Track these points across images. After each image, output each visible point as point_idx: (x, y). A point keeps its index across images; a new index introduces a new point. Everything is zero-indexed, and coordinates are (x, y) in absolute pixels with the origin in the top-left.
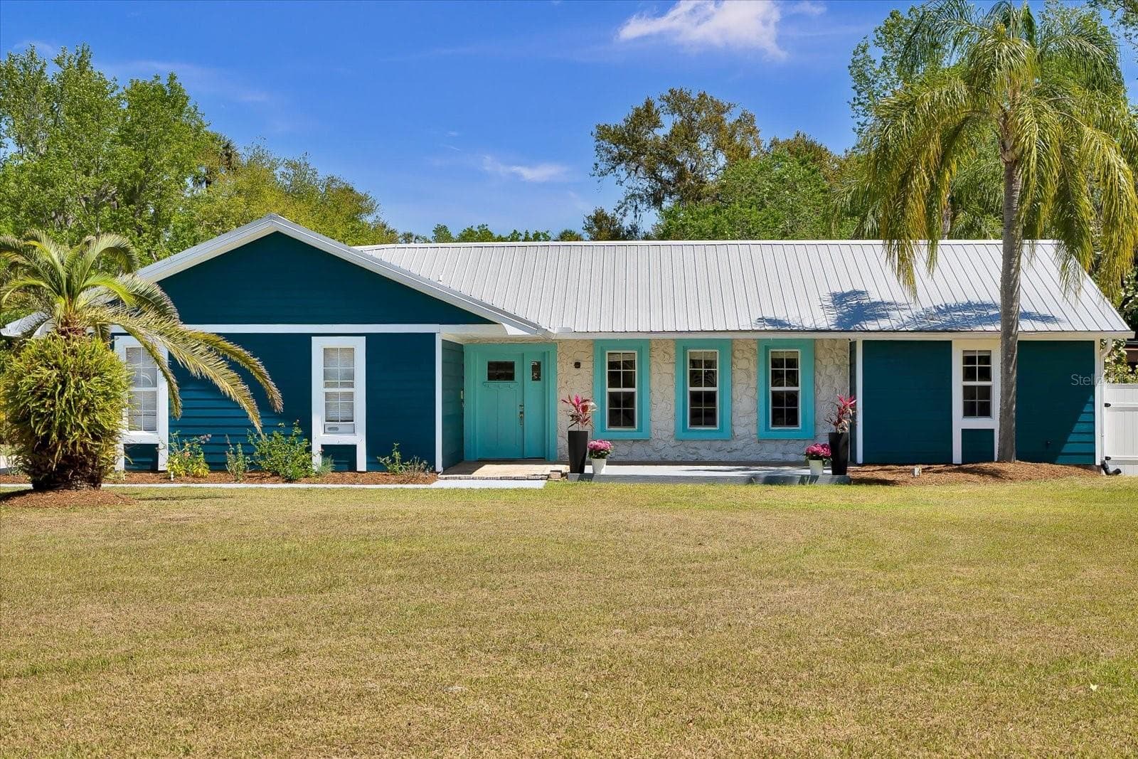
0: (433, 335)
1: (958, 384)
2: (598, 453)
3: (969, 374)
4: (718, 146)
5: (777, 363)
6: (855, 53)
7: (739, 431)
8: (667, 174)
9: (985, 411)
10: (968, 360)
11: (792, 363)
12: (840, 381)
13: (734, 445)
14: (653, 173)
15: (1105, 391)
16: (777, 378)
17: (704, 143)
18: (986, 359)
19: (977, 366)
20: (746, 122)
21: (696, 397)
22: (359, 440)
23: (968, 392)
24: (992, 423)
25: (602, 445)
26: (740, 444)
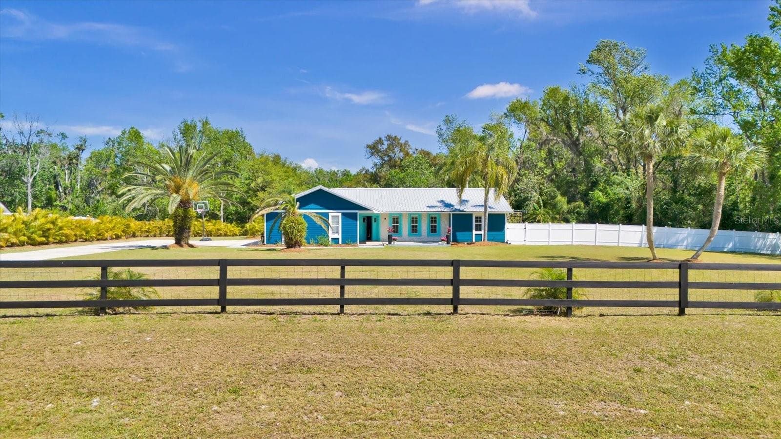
0: (357, 213)
1: (474, 223)
2: (395, 240)
3: (476, 221)
4: (401, 151)
5: (432, 218)
6: (438, 127)
7: (423, 234)
8: (386, 159)
9: (480, 230)
10: (476, 218)
11: (435, 218)
12: (447, 223)
13: (421, 237)
14: (382, 158)
15: (507, 225)
16: (432, 222)
17: (397, 150)
18: (480, 218)
19: (479, 219)
20: (406, 143)
21: (413, 226)
22: (340, 237)
23: (476, 225)
24: (482, 232)
25: (396, 238)
26: (423, 237)
